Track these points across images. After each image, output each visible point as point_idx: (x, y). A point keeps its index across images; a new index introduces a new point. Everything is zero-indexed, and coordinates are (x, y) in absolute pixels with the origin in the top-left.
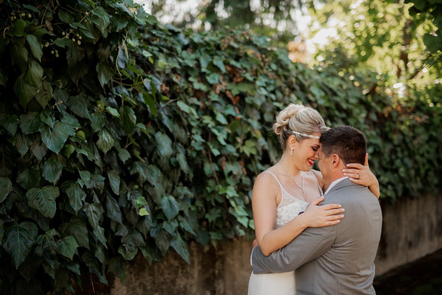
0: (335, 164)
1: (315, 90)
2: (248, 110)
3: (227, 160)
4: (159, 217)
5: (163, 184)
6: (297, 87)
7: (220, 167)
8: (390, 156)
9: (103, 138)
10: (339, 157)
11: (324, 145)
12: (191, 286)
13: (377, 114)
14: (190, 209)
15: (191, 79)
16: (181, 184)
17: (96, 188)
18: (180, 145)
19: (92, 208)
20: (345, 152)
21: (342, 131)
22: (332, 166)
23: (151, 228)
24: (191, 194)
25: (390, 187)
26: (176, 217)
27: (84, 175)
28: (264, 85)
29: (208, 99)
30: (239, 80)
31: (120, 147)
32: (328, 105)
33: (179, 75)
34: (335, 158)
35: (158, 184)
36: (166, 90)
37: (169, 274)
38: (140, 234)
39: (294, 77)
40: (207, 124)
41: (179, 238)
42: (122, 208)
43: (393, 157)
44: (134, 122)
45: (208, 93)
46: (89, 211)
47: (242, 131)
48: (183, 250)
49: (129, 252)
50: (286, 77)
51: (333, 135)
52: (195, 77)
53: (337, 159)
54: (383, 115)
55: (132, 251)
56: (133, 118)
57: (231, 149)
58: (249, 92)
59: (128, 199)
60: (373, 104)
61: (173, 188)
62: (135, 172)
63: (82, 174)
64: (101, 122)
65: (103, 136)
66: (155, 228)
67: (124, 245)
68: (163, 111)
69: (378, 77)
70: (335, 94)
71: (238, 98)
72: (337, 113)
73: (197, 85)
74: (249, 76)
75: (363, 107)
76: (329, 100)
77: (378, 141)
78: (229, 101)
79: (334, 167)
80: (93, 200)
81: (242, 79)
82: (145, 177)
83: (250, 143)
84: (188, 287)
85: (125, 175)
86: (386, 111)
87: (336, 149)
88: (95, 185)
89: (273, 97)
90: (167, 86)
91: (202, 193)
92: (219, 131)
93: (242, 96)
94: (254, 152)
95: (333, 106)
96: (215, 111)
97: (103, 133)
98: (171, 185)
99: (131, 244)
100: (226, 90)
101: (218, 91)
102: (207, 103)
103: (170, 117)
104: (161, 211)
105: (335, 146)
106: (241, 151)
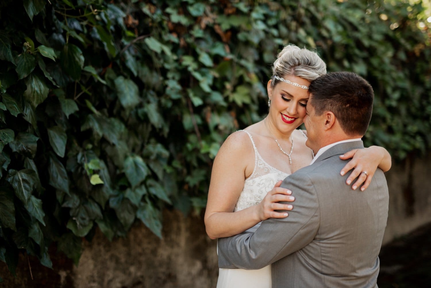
0: (328, 126)
1: (329, 24)
2: (242, 49)
3: (212, 111)
4: (122, 183)
5: (127, 142)
6: (307, 21)
7: (204, 119)
8: (420, 102)
9: (33, 87)
10: (336, 116)
11: (315, 97)
12: (177, 255)
13: (407, 52)
14: (164, 171)
15: (168, 10)
16: (153, 140)
17: (27, 151)
18: (152, 92)
19: (21, 176)
20: (343, 111)
21: (342, 80)
22: (324, 128)
23: (111, 196)
24: (166, 153)
25: (419, 138)
26: (144, 183)
27: (5, 136)
28: (262, 17)
29: (191, 36)
30: (230, 11)
31: (64, 97)
32: (345, 41)
33: (154, 5)
34: (329, 116)
35: (121, 143)
36: (134, 24)
37: (149, 243)
38: (96, 205)
39: (303, 8)
40: (187, 67)
41: (150, 207)
42: (69, 173)
43: (424, 103)
44: (82, 64)
45: (191, 27)
46: (16, 181)
47: (232, 74)
48: (154, 222)
49: (81, 227)
50: (293, 8)
51: (329, 85)
52: (175, 7)
53: (332, 119)
54: (413, 54)
55: (84, 226)
56: (79, 59)
57: (217, 97)
58: (244, 26)
59: (79, 161)
60: (403, 41)
61: (143, 147)
62: (88, 127)
63: (4, 134)
64: (30, 65)
65: (33, 85)
66: (117, 196)
67: (74, 219)
68: (129, 50)
69: (409, 9)
70: (355, 29)
71: (229, 34)
72: (357, 51)
73: (176, 18)
74: (243, 7)
75: (389, 45)
76: (348, 36)
77: (407, 84)
78: (217, 38)
79: (326, 129)
80: (25, 166)
81: (234, 10)
82: (101, 134)
83: (242, 90)
84: (173, 257)
85: (75, 131)
86: (417, 49)
87: (331, 105)
88: (24, 148)
89: (275, 32)
90: (135, 18)
91: (181, 151)
92: (203, 75)
93: (234, 31)
94: (247, 100)
95: (352, 43)
96: (198, 50)
97: (34, 80)
98: (139, 143)
99: (84, 216)
100: (215, 24)
101: (203, 25)
102: (190, 40)
103: (137, 58)
104: (123, 175)
105: (331, 100)
106: (231, 99)
